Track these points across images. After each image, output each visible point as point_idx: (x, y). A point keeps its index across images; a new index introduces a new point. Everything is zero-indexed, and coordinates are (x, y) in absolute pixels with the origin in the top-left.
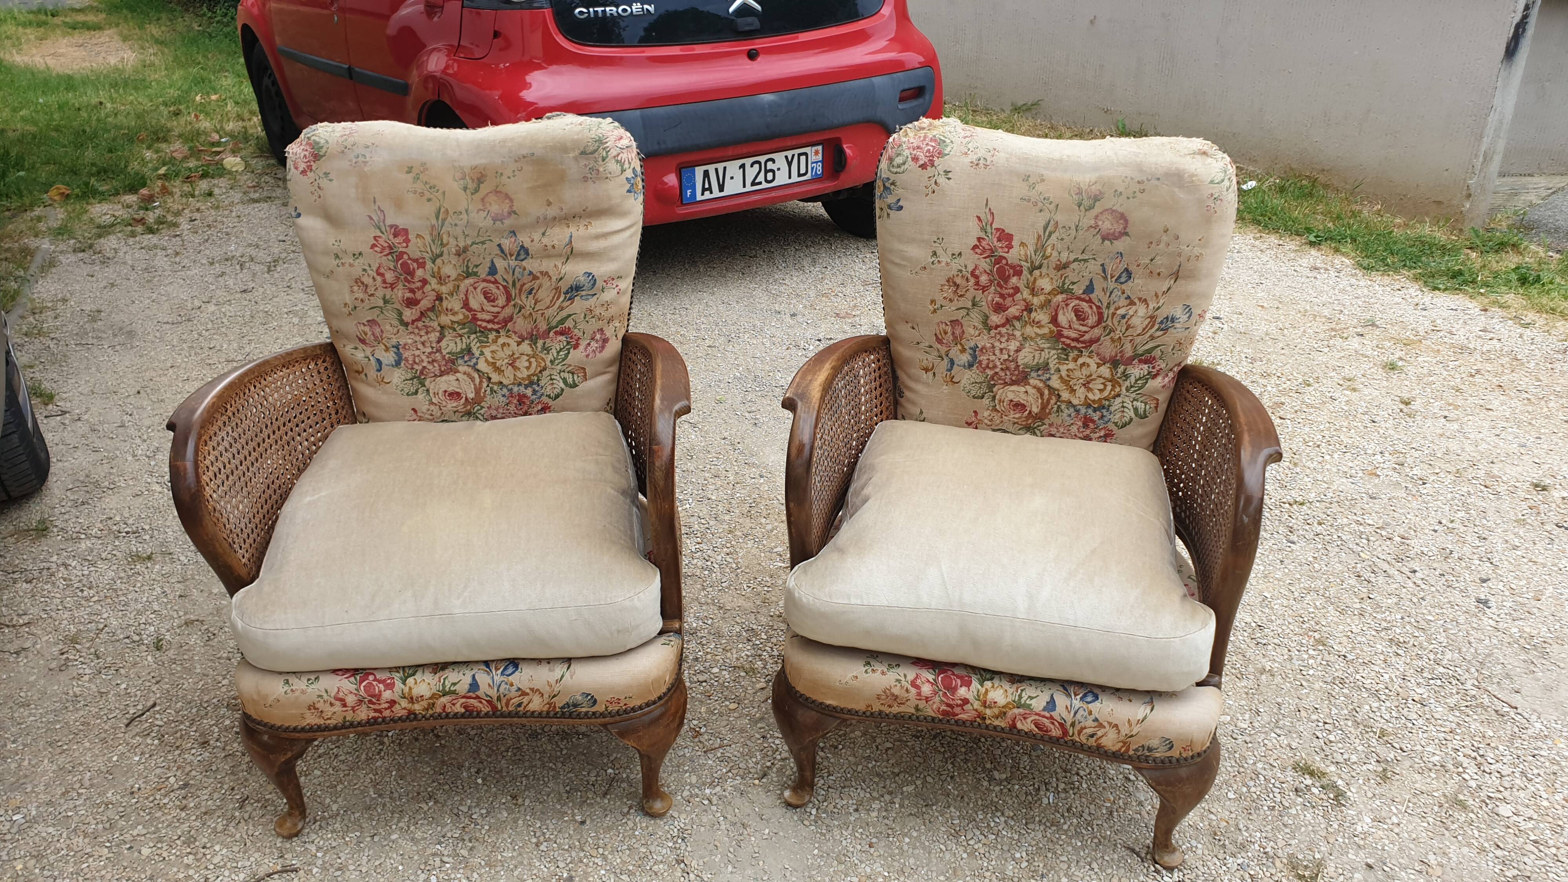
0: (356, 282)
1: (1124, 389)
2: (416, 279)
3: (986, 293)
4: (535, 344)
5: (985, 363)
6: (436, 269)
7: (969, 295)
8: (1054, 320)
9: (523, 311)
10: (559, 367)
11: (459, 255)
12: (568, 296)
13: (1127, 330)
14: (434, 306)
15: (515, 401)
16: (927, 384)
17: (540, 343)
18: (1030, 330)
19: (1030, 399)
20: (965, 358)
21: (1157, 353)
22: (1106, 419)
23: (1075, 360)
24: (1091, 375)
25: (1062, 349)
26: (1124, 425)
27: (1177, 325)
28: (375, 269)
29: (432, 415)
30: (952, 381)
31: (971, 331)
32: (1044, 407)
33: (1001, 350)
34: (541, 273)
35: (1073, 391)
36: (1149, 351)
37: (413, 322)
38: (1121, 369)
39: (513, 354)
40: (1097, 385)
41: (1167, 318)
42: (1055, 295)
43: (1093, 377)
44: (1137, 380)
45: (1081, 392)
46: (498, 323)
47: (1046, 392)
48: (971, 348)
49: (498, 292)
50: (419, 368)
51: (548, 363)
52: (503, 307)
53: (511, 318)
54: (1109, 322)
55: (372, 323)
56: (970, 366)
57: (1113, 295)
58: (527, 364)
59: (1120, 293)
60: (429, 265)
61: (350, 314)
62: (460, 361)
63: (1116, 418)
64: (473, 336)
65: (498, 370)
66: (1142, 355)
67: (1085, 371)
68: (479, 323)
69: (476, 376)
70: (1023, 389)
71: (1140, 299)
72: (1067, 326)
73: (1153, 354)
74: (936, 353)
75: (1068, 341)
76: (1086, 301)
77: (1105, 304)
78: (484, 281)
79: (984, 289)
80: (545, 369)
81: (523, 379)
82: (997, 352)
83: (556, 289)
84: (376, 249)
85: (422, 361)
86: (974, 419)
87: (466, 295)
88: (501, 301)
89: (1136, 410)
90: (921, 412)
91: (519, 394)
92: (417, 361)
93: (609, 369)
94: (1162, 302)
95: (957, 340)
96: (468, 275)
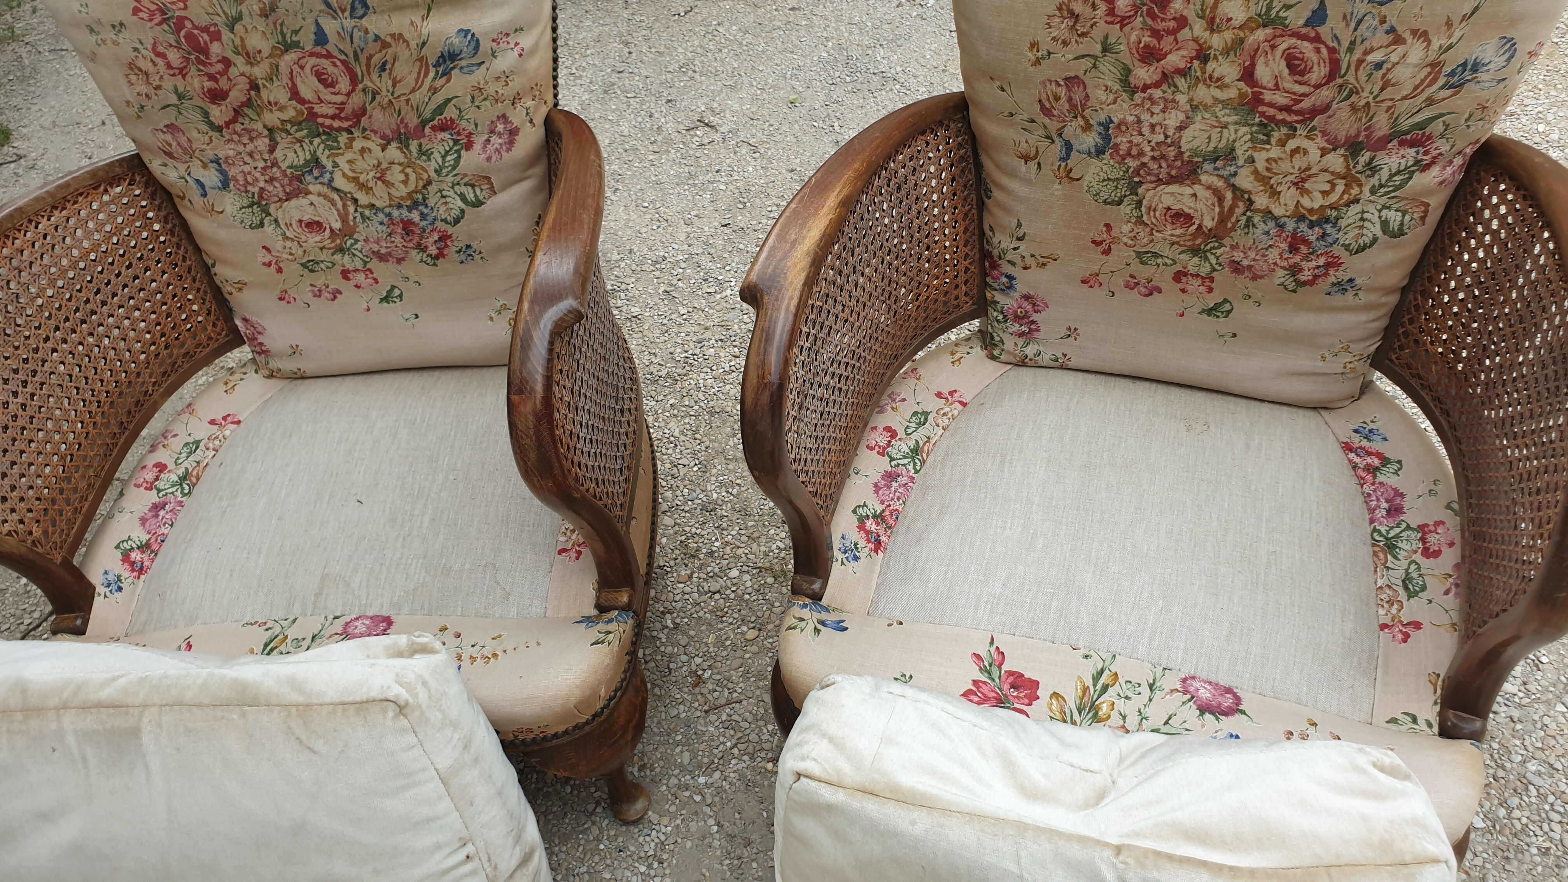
0: (132, 69)
1: (1366, 190)
2: (214, 60)
3: (1127, 29)
4: (407, 146)
5: (1124, 148)
6: (238, 42)
7: (1098, 33)
8: (1248, 75)
9: (378, 97)
10: (450, 179)
11: (267, 16)
12: (441, 69)
13: (1382, 89)
14: (249, 99)
15: (399, 230)
16: (1028, 182)
17: (414, 145)
18: (1202, 93)
19: (1200, 206)
20: (1090, 140)
21: (1437, 127)
22: (1330, 240)
23: (1282, 143)
24: (1309, 169)
25: (1261, 124)
26: (1362, 249)
27: (1482, 76)
28: (150, 47)
29: (291, 254)
30: (1069, 176)
31: (1101, 94)
32: (1223, 220)
33: (1153, 127)
34: (393, 36)
35: (1275, 194)
36: (1422, 126)
37: (228, 124)
38: (1366, 156)
39: (379, 164)
40: (1318, 185)
41: (1464, 65)
42: (1252, 30)
43: (1313, 171)
44: (1392, 176)
45: (1289, 196)
46: (347, 119)
47: (1229, 195)
48: (1100, 124)
49: (336, 71)
50: (256, 190)
51: (433, 174)
52: (348, 95)
53: (363, 111)
54: (1350, 77)
55: (171, 128)
56: (1100, 152)
57: (1363, 27)
58: (402, 177)
59: (1376, 23)
60: (226, 35)
61: (139, 117)
62: (308, 178)
63: (1349, 237)
64: (317, 141)
65: (363, 187)
66: (1407, 132)
67: (1299, 162)
68: (320, 120)
69: (336, 197)
70: (1188, 190)
71: (1414, 33)
72: (1271, 85)
73: (1428, 131)
74: (1041, 132)
75: (1271, 112)
76: (1311, 40)
77: (1346, 44)
78: (312, 54)
79: (1124, 21)
80: (429, 183)
81: (402, 198)
82: (1146, 130)
83: (420, 60)
84: (141, 15)
85: (257, 180)
86: (1105, 236)
87: (291, 79)
88: (344, 84)
89: (1385, 224)
90: (1019, 225)
91: (402, 220)
92: (250, 180)
93: (530, 172)
94: (1457, 34)
95: (1076, 110)
96: (288, 47)
